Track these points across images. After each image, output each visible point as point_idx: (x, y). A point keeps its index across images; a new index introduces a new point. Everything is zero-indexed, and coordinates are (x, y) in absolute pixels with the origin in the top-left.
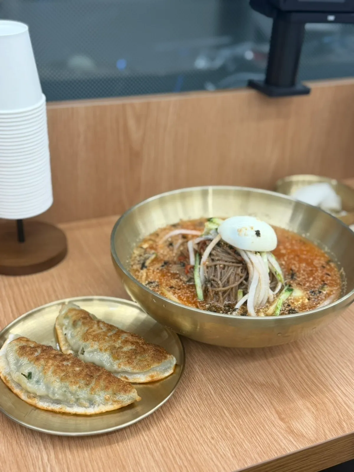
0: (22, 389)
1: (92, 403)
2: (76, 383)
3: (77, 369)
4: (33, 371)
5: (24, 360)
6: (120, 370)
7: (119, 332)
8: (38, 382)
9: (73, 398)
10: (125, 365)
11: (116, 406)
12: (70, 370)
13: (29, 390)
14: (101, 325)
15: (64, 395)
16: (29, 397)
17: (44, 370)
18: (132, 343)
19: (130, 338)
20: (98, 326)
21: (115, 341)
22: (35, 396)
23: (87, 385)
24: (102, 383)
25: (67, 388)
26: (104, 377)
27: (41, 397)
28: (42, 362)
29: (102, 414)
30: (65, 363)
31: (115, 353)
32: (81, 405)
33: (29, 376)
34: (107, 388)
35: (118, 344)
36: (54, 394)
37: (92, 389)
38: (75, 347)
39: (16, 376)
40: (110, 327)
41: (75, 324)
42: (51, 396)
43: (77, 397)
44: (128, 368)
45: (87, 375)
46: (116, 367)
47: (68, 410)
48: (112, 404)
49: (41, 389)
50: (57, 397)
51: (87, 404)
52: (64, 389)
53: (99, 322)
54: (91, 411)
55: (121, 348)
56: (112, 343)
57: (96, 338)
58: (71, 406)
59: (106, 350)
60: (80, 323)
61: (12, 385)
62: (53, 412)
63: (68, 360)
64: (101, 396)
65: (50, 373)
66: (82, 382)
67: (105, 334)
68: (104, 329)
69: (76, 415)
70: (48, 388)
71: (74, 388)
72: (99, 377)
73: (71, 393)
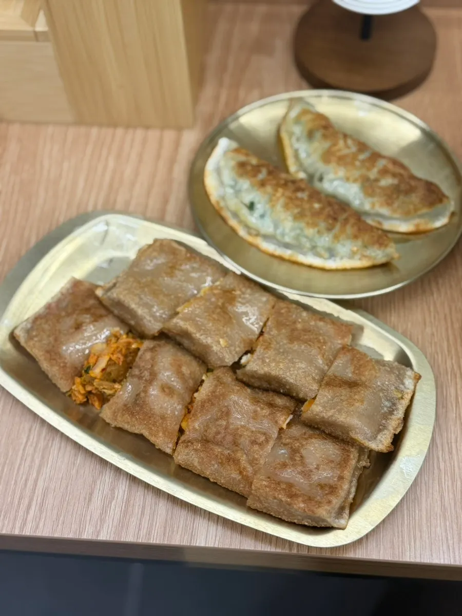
0: (241, 222)
1: (332, 253)
2: (314, 225)
3: (317, 206)
4: (256, 201)
5: (245, 184)
6: (372, 211)
7: (376, 156)
8: (262, 216)
9: (308, 245)
10: (381, 205)
11: (365, 263)
12: (306, 206)
13: (251, 225)
14: (350, 142)
15: (297, 238)
16: (250, 234)
17: (271, 201)
18: (394, 175)
19: (390, 167)
20: (345, 142)
21: (369, 169)
22: (258, 234)
23: (329, 229)
24: (349, 230)
25: (302, 229)
26: (352, 221)
27: (266, 237)
28: (269, 189)
29: (344, 270)
30: (300, 195)
31: (369, 187)
32: (318, 255)
33: (251, 206)
34: (356, 237)
35: (373, 174)
36: (283, 235)
37: (336, 238)
38: (311, 170)
39: (233, 203)
40: (362, 146)
41: (310, 135)
42: (279, 237)
43: (314, 244)
44: (385, 211)
45: (329, 216)
46: (367, 207)
47: (301, 258)
48: (360, 259)
49: (267, 226)
50: (287, 239)
51: (327, 255)
52: (298, 231)
53: (345, 136)
54: (331, 264)
55: (377, 180)
56: (364, 171)
57: (342, 160)
58: (304, 254)
59: (355, 181)
60: (318, 135)
61: (226, 214)
62: (281, 259)
63: (302, 190)
64: (346, 247)
65: (279, 207)
66: (323, 225)
67: (354, 157)
68: (354, 149)
69: (310, 267)
70: (276, 226)
71: (310, 232)
72: (346, 221)
73: (307, 237)
